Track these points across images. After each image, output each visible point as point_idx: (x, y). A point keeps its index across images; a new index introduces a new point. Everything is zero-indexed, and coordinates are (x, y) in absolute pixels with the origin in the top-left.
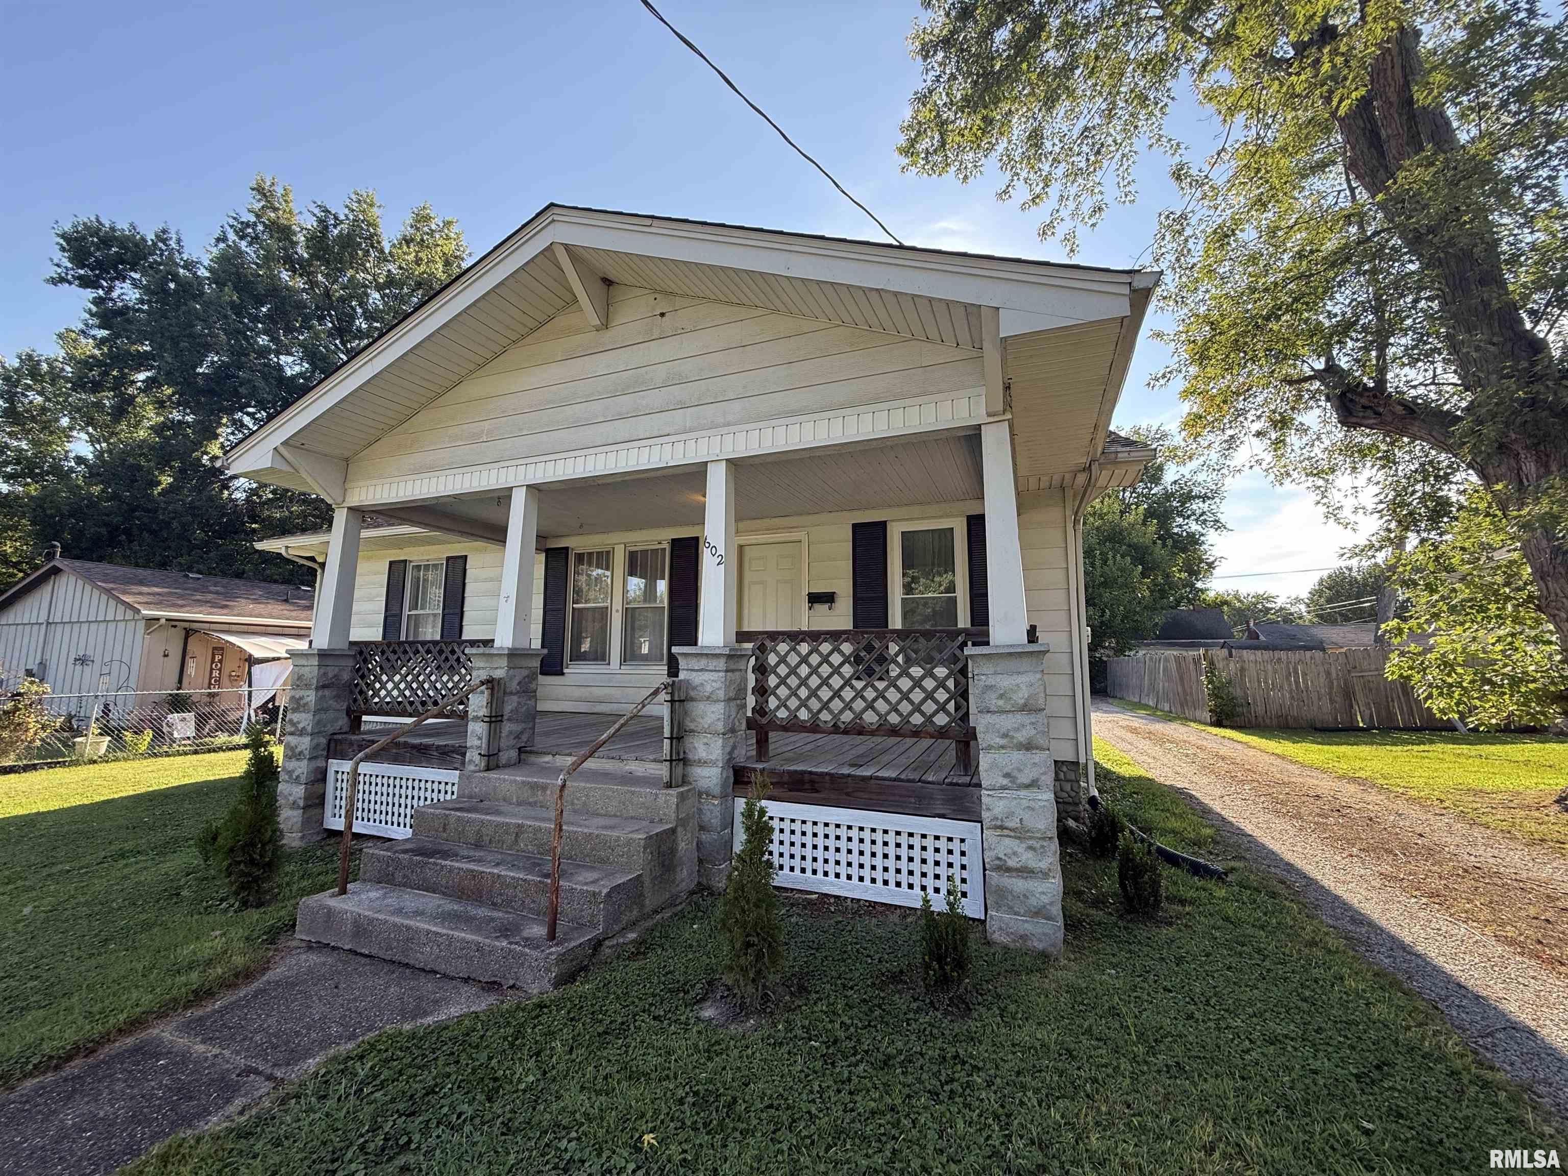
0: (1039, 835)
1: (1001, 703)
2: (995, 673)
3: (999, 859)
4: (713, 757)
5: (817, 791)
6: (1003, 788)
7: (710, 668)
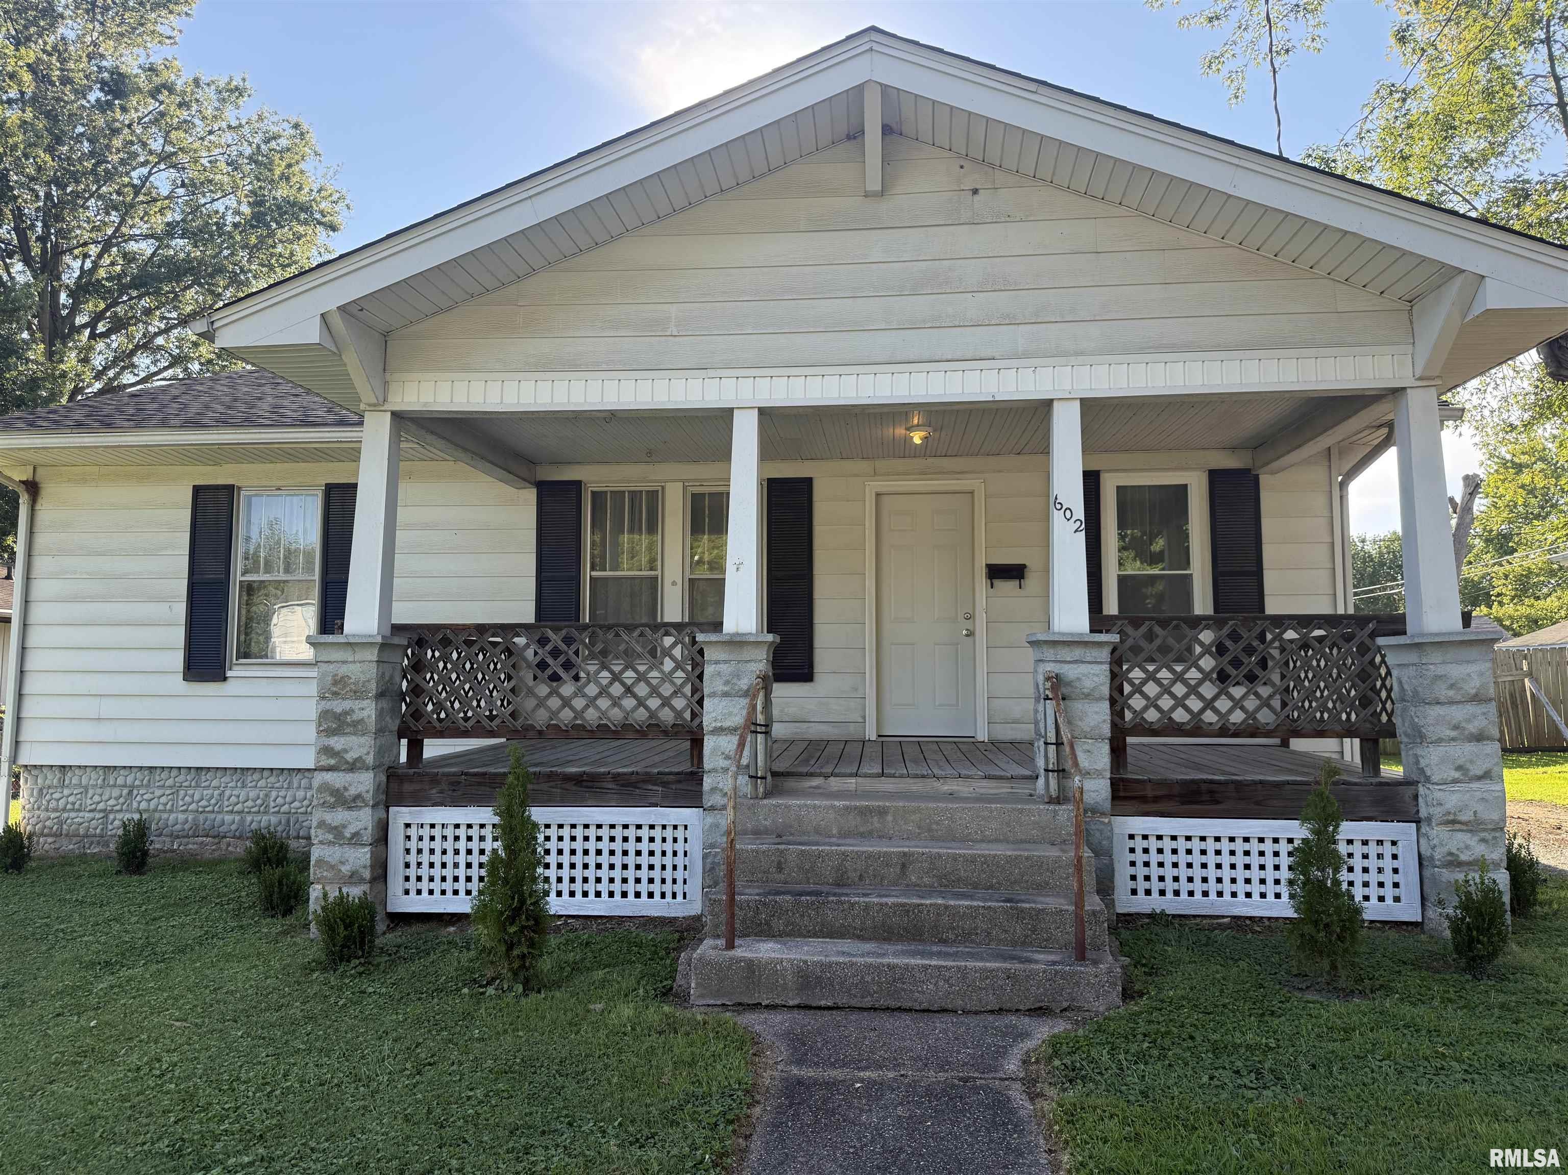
0: (1490, 827)
1: (1451, 693)
2: (1444, 663)
3: (1451, 854)
4: (1100, 766)
6: (1455, 781)
7: (1088, 659)
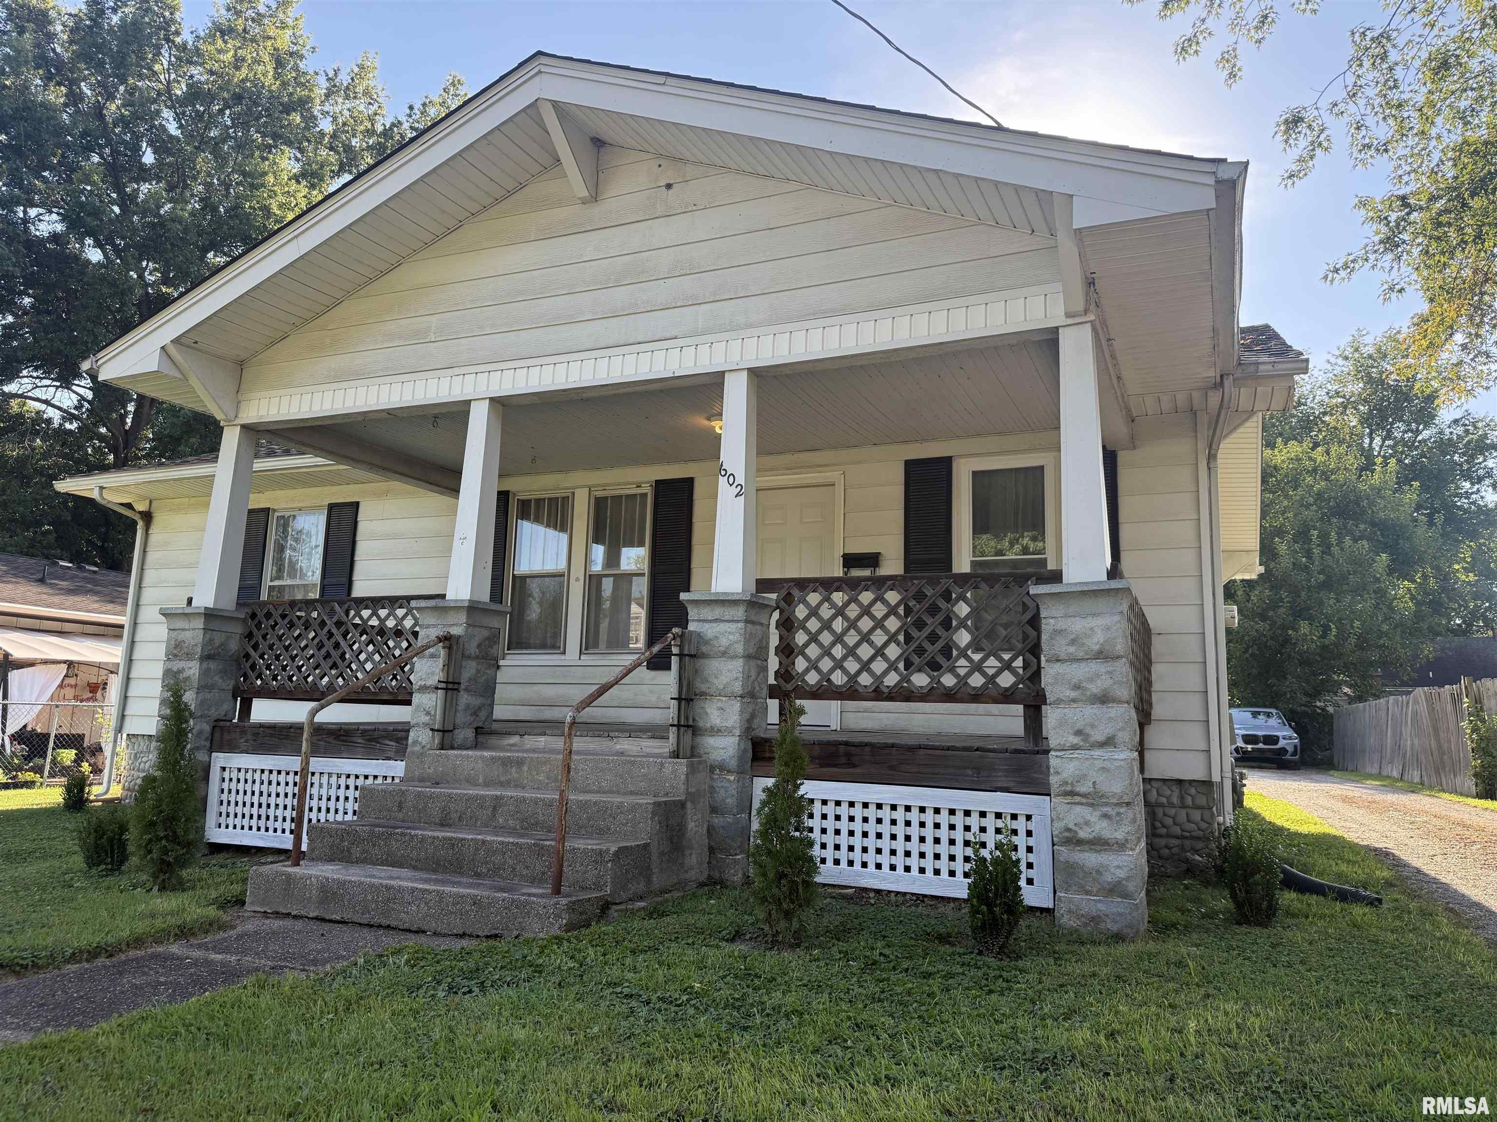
0: (1115, 801)
1: (1072, 649)
2: (1066, 616)
3: (1068, 830)
4: (729, 724)
5: (855, 766)
6: (1075, 748)
7: (727, 618)
